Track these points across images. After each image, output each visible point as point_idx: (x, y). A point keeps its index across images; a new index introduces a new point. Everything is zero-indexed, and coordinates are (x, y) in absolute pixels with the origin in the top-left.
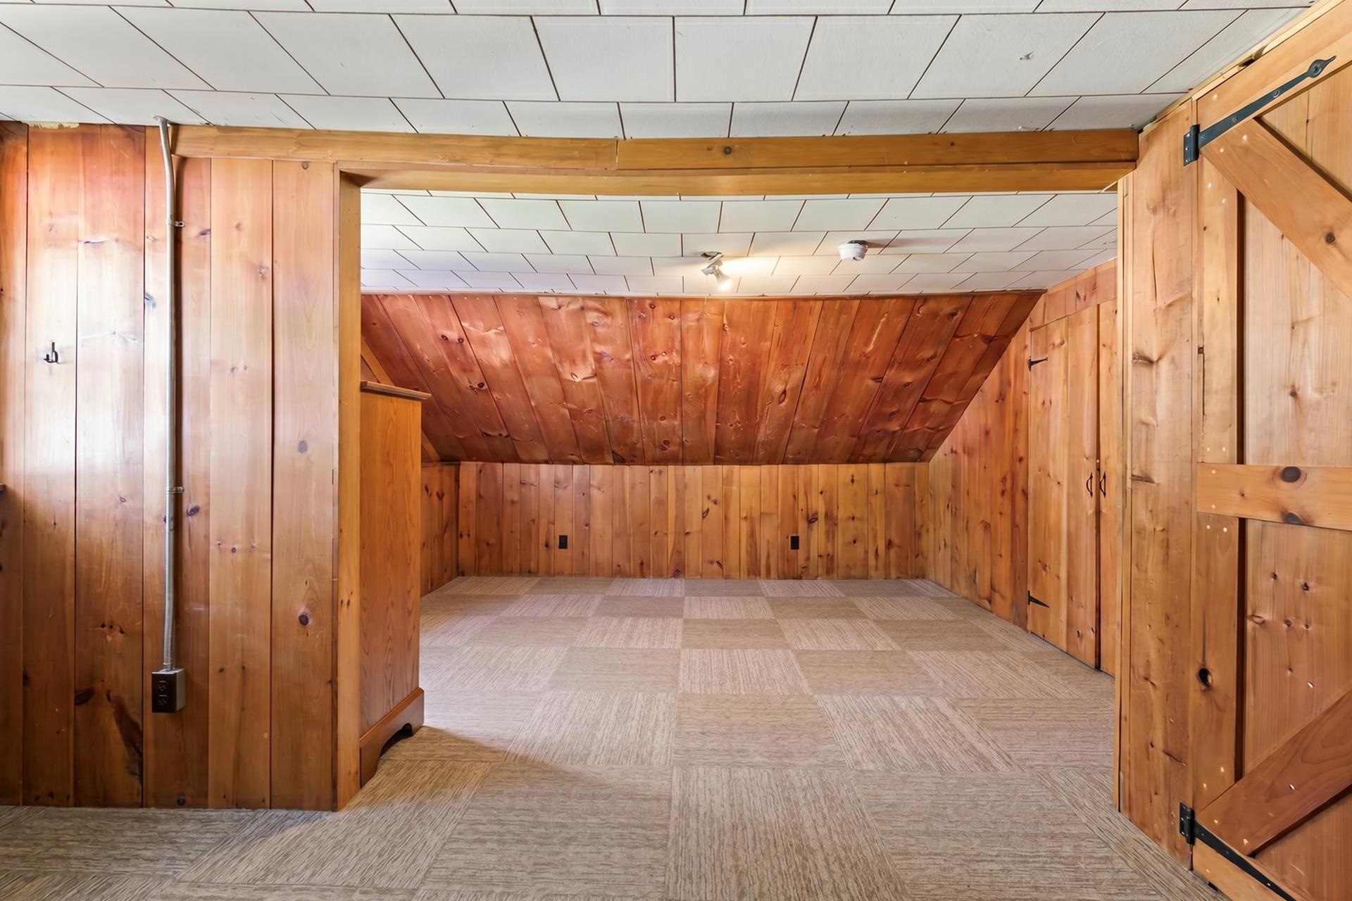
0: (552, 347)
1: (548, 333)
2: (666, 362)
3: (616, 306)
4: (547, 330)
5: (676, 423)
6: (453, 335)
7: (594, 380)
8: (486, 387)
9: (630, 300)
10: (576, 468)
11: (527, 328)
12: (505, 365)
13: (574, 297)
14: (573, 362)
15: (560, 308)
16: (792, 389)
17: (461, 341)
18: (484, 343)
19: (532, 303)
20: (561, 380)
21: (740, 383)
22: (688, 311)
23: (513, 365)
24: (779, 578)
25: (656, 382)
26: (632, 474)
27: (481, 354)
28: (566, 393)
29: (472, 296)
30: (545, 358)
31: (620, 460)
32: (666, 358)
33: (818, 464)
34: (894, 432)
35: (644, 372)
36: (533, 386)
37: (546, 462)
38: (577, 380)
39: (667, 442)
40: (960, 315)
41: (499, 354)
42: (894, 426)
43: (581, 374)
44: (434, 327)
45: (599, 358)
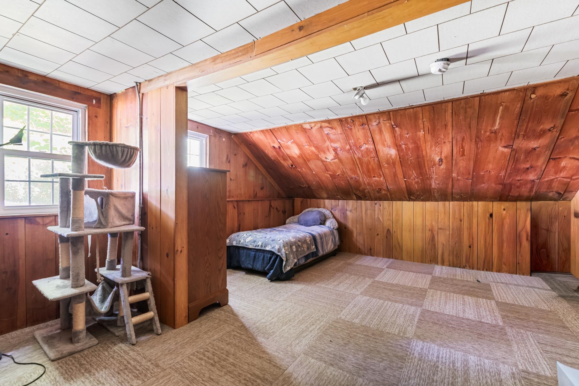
0: (314, 147)
1: (311, 141)
2: (367, 149)
3: (335, 124)
4: (310, 140)
5: (382, 179)
6: (276, 146)
7: (336, 160)
8: (294, 166)
9: (340, 120)
10: (340, 201)
11: (302, 138)
12: (299, 156)
13: (316, 123)
14: (324, 153)
15: (312, 128)
16: (446, 158)
17: (279, 148)
18: (288, 148)
19: (301, 128)
20: (322, 161)
21: (411, 157)
22: (371, 120)
23: (301, 156)
24: (449, 266)
25: (365, 159)
26: (365, 204)
27: (288, 152)
28: (326, 167)
29: (278, 128)
30: (312, 152)
31: (359, 198)
32: (367, 146)
33: (478, 201)
34: (533, 181)
35: (358, 155)
36: (312, 165)
37: (327, 199)
38: (328, 161)
39: (380, 189)
40: (570, 95)
41: (295, 151)
42: (532, 177)
43: (330, 157)
44: (270, 143)
45: (335, 150)
